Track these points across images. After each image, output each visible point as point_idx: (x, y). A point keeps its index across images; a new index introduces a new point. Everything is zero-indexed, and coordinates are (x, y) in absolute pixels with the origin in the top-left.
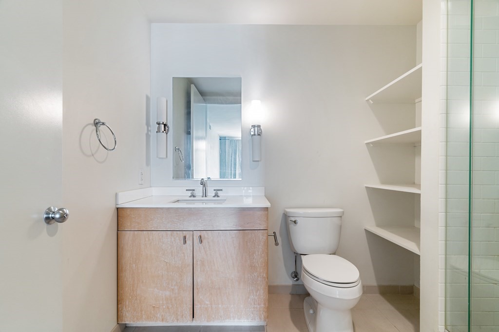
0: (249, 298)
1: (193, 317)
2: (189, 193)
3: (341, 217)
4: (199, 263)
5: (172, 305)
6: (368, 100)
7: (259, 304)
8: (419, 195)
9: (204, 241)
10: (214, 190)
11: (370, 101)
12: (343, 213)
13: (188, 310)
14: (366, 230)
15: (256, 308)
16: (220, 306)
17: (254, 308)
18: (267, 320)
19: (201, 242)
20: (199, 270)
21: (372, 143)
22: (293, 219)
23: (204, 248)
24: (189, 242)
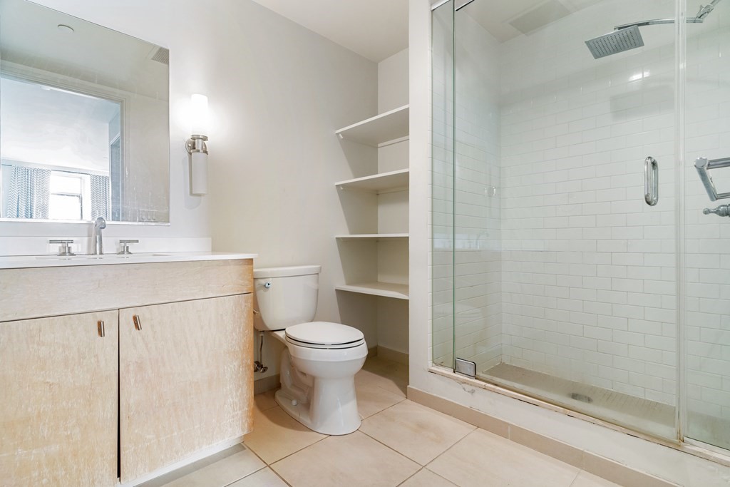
0: (225, 404)
1: (119, 475)
2: (56, 248)
3: (317, 274)
4: (131, 368)
5: (66, 470)
6: (337, 134)
7: (240, 409)
8: (408, 237)
9: (143, 324)
10: (121, 242)
11: (340, 135)
12: (321, 268)
13: (107, 465)
14: (336, 290)
15: (237, 415)
16: (176, 434)
17: (233, 417)
18: (252, 429)
19: (137, 326)
20: (132, 380)
21: (343, 185)
22: (263, 282)
23: (143, 339)
24: (110, 331)
